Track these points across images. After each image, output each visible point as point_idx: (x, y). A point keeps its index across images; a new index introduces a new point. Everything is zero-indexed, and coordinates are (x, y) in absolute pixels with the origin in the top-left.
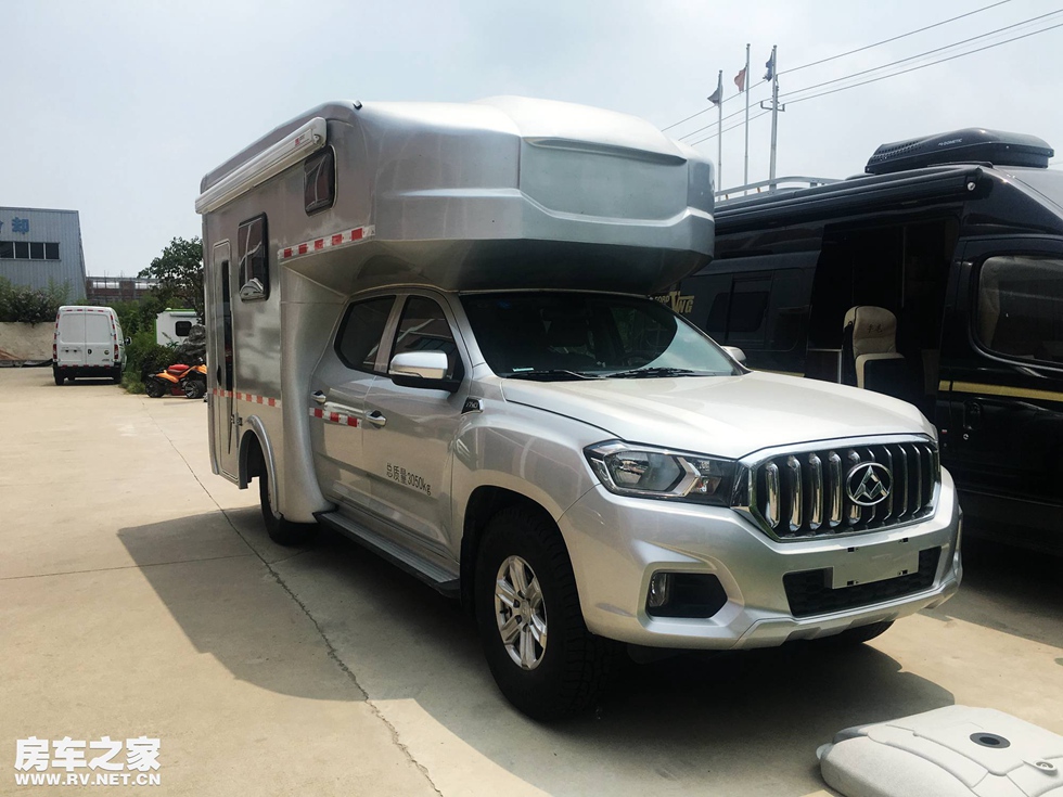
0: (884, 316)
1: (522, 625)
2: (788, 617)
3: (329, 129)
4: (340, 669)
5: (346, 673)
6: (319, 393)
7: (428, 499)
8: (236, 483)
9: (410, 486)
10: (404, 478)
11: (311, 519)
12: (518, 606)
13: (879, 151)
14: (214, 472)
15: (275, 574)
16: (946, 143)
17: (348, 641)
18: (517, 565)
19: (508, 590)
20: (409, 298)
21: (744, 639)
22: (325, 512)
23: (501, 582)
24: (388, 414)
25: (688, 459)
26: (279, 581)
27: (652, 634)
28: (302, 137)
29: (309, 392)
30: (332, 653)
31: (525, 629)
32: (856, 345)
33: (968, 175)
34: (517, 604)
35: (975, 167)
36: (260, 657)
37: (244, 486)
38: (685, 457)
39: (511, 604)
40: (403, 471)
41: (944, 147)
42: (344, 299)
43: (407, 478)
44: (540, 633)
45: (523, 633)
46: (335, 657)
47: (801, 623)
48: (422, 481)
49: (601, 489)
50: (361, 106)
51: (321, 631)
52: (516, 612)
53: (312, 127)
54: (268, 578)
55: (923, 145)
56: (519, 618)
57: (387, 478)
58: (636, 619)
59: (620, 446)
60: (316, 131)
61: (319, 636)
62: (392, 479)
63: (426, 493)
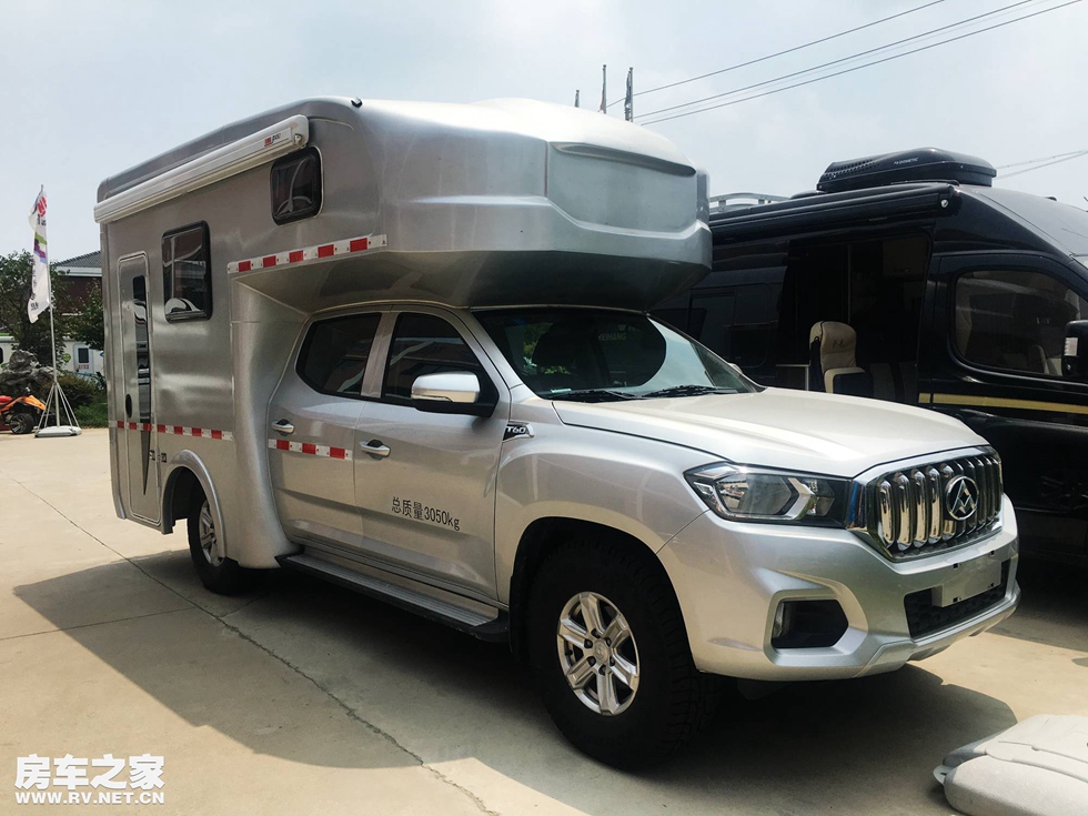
0: (844, 331)
1: (597, 667)
2: (907, 640)
3: (311, 128)
4: (371, 731)
5: (380, 735)
6: (284, 422)
7: (456, 536)
8: (158, 528)
9: (429, 522)
10: (418, 514)
11: (273, 563)
12: (591, 647)
13: (830, 169)
14: (119, 516)
15: (234, 629)
16: (901, 162)
17: (362, 698)
18: (590, 603)
19: (578, 629)
20: (401, 316)
21: (868, 667)
22: (290, 555)
23: (565, 621)
24: (392, 443)
25: (801, 480)
26: (242, 636)
27: (781, 667)
28: (278, 137)
29: (270, 422)
30: (351, 712)
31: (602, 671)
32: (823, 361)
33: (941, 192)
34: (588, 644)
35: (945, 185)
36: (269, 726)
37: (168, 530)
38: (797, 478)
39: (581, 645)
40: (418, 506)
41: (899, 166)
42: (304, 318)
43: (424, 513)
44: (628, 675)
45: (599, 677)
46: (358, 718)
47: (919, 644)
48: (447, 516)
49: (711, 515)
50: (361, 104)
51: (324, 689)
52: (587, 653)
53: (292, 126)
54: (225, 633)
55: (878, 164)
56: (592, 661)
57: (393, 513)
58: (763, 653)
59: (726, 469)
60: (298, 131)
61: (325, 697)
62: (400, 515)
63: (452, 528)
